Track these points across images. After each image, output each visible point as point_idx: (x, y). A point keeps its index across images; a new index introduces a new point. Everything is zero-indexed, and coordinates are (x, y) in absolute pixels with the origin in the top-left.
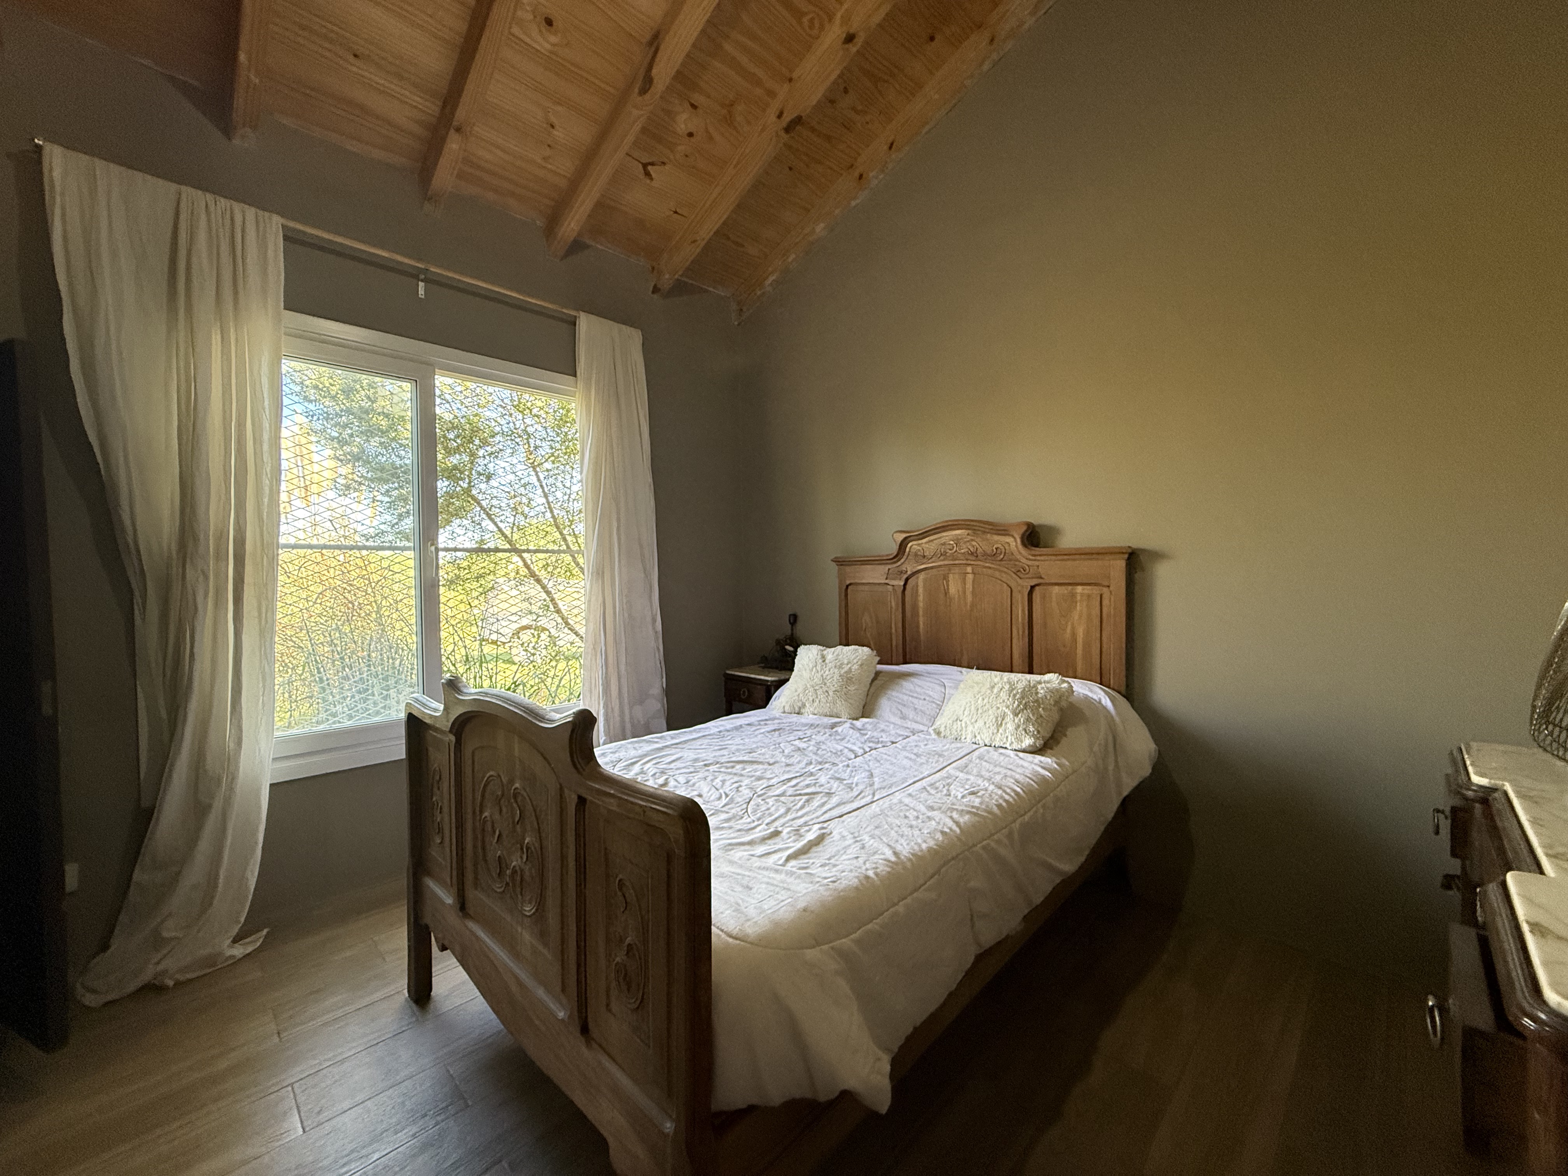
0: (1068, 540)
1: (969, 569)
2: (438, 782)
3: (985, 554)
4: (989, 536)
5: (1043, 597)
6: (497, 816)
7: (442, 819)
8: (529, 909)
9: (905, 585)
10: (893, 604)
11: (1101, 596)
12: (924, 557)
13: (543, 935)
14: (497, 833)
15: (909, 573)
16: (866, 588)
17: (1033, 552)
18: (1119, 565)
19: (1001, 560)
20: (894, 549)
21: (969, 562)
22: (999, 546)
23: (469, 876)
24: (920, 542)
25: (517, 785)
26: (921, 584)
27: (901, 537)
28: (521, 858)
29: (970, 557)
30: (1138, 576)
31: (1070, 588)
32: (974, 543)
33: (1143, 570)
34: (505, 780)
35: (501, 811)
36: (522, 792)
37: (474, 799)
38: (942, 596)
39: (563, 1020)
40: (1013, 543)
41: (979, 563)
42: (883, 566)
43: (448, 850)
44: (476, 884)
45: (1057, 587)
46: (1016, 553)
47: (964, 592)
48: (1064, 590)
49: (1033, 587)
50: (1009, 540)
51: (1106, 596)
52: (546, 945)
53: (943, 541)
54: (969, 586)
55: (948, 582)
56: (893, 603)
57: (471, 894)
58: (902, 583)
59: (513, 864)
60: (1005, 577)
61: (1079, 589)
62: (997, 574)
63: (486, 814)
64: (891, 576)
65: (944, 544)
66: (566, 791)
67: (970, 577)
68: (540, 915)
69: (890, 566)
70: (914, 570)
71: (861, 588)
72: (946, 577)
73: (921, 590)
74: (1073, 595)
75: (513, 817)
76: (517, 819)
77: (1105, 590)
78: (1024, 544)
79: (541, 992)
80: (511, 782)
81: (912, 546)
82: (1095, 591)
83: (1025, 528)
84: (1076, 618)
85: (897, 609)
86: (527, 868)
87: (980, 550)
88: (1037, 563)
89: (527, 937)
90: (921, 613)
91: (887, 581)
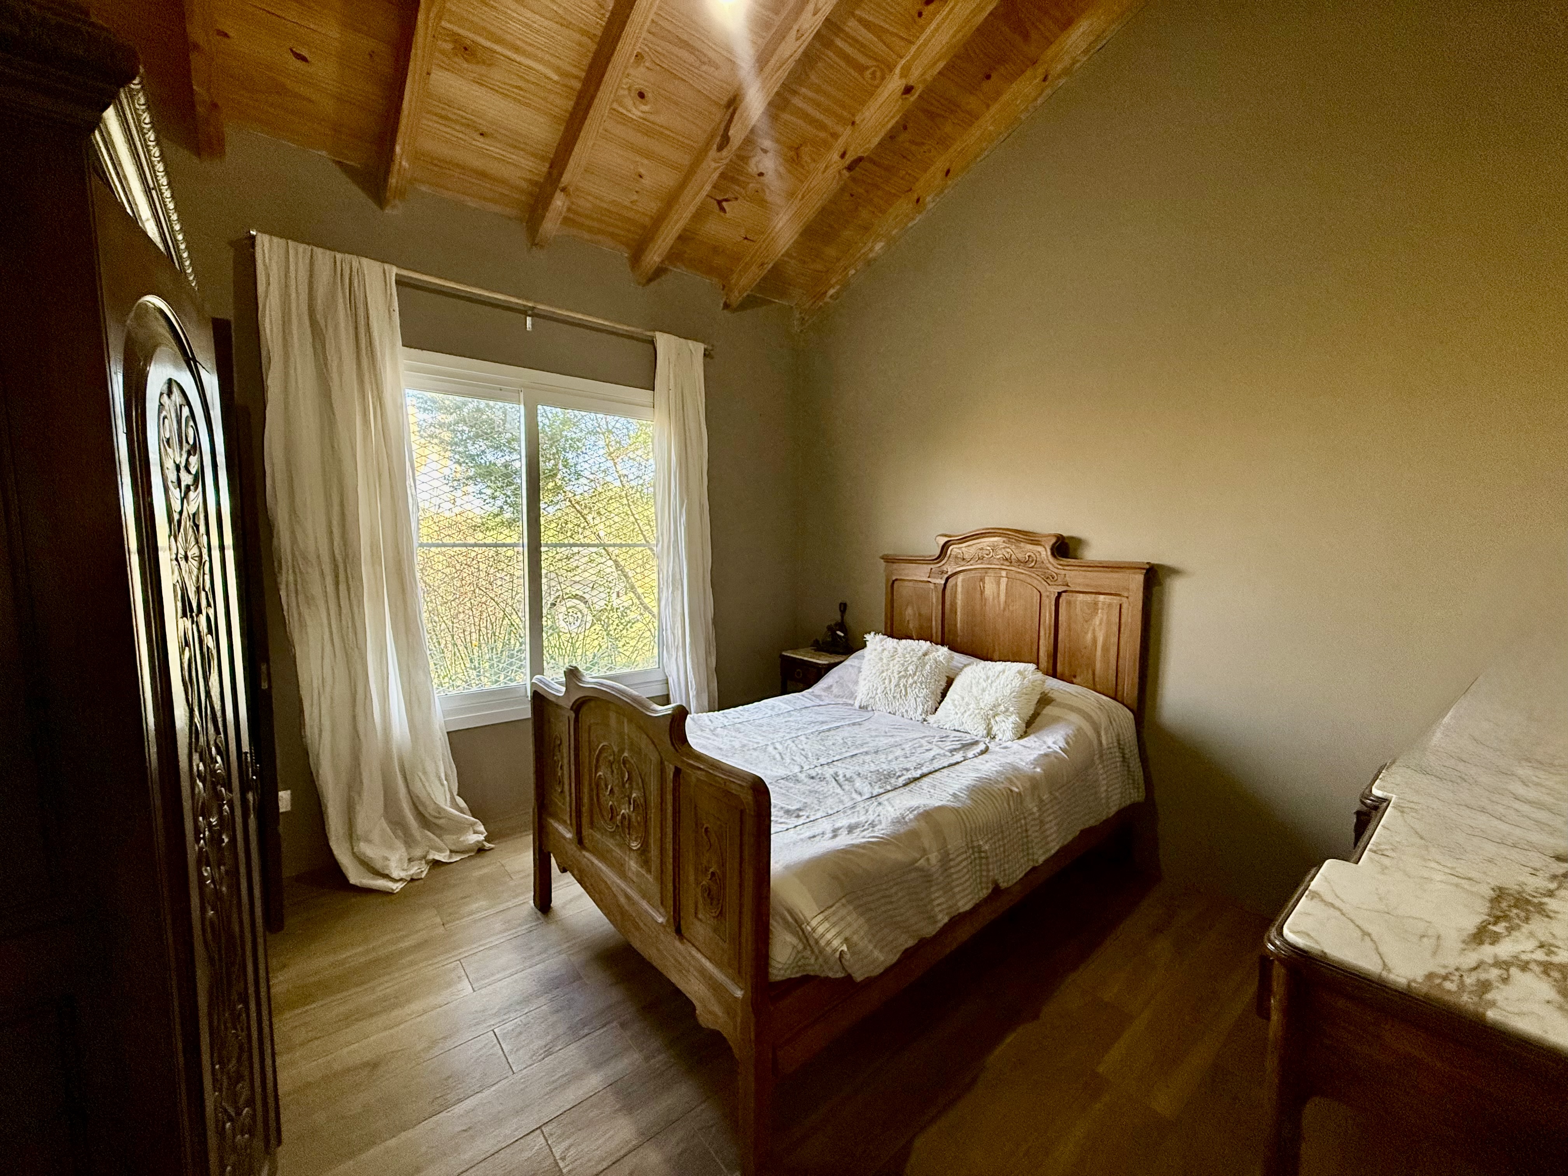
0: (1092, 554)
1: (1004, 573)
2: (559, 745)
3: (1019, 561)
4: (1022, 544)
5: (1069, 603)
6: (609, 775)
7: (563, 774)
8: (635, 845)
9: (945, 584)
10: (934, 600)
11: (1121, 605)
12: (964, 559)
13: (646, 863)
14: (609, 787)
15: (949, 573)
16: (911, 584)
17: (1061, 562)
18: (1139, 579)
19: (1032, 567)
20: (937, 552)
21: (1004, 567)
22: (1032, 555)
23: (585, 820)
24: (960, 546)
25: (626, 754)
26: (959, 584)
27: (943, 540)
28: (629, 808)
29: (1006, 563)
30: (1155, 589)
31: (1093, 596)
32: (1009, 550)
33: (1160, 584)
34: (616, 749)
35: (612, 772)
36: (630, 759)
37: (590, 763)
38: (978, 595)
39: (662, 923)
40: (1044, 553)
41: (1013, 568)
42: (925, 566)
43: (568, 798)
44: (592, 824)
45: (1081, 595)
46: (1046, 562)
47: (998, 594)
48: (1089, 598)
49: (1060, 594)
50: (1040, 549)
51: (1125, 606)
52: (649, 871)
53: (980, 546)
54: (1003, 586)
55: (984, 583)
56: (935, 598)
57: (586, 831)
58: (943, 582)
59: (623, 811)
60: (1035, 583)
61: (1102, 597)
62: (1029, 580)
63: (600, 773)
64: (932, 575)
65: (982, 549)
66: (666, 763)
67: (1004, 581)
68: (644, 851)
69: (932, 566)
70: (955, 571)
71: (906, 583)
72: (982, 580)
73: (959, 589)
74: (1096, 604)
75: (623, 778)
76: (626, 779)
77: (1124, 599)
78: (1053, 554)
79: (644, 904)
80: (622, 751)
81: (954, 549)
82: (1115, 600)
83: (1054, 540)
84: (1098, 623)
85: (937, 606)
86: (633, 815)
87: (1013, 556)
88: (1063, 572)
89: (633, 865)
90: (959, 610)
91: (929, 580)
